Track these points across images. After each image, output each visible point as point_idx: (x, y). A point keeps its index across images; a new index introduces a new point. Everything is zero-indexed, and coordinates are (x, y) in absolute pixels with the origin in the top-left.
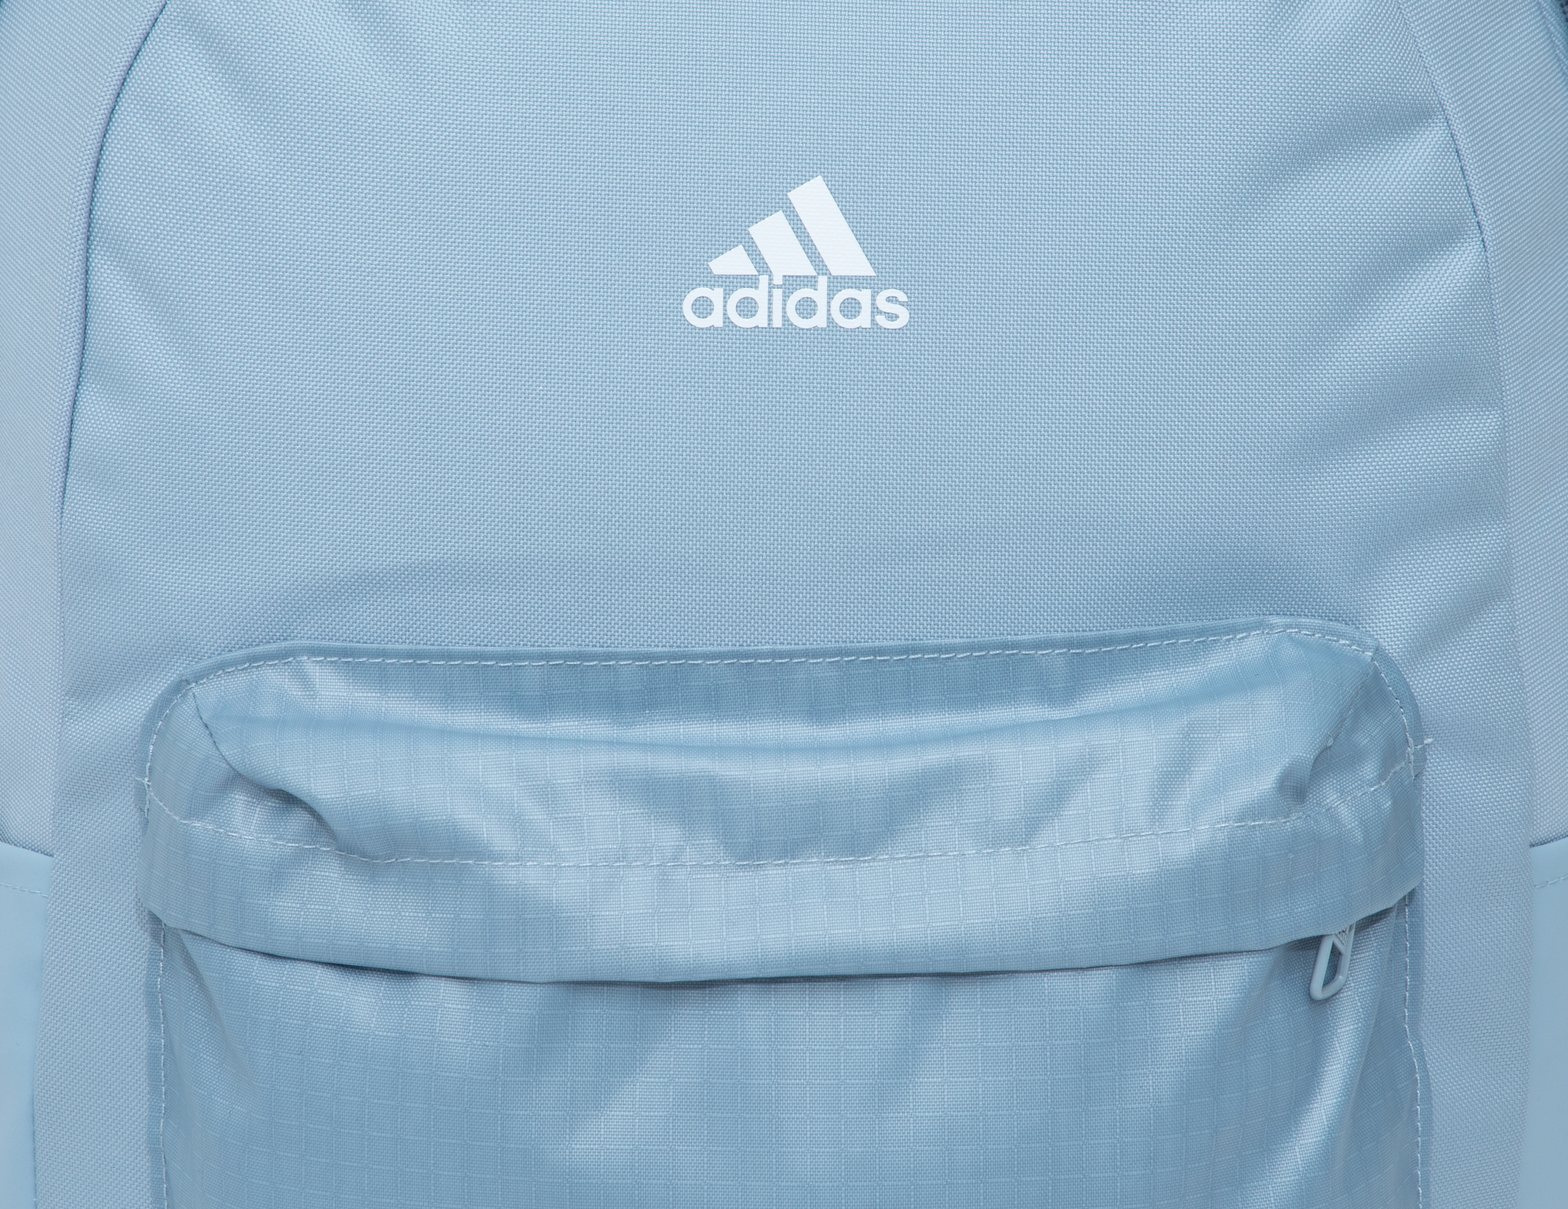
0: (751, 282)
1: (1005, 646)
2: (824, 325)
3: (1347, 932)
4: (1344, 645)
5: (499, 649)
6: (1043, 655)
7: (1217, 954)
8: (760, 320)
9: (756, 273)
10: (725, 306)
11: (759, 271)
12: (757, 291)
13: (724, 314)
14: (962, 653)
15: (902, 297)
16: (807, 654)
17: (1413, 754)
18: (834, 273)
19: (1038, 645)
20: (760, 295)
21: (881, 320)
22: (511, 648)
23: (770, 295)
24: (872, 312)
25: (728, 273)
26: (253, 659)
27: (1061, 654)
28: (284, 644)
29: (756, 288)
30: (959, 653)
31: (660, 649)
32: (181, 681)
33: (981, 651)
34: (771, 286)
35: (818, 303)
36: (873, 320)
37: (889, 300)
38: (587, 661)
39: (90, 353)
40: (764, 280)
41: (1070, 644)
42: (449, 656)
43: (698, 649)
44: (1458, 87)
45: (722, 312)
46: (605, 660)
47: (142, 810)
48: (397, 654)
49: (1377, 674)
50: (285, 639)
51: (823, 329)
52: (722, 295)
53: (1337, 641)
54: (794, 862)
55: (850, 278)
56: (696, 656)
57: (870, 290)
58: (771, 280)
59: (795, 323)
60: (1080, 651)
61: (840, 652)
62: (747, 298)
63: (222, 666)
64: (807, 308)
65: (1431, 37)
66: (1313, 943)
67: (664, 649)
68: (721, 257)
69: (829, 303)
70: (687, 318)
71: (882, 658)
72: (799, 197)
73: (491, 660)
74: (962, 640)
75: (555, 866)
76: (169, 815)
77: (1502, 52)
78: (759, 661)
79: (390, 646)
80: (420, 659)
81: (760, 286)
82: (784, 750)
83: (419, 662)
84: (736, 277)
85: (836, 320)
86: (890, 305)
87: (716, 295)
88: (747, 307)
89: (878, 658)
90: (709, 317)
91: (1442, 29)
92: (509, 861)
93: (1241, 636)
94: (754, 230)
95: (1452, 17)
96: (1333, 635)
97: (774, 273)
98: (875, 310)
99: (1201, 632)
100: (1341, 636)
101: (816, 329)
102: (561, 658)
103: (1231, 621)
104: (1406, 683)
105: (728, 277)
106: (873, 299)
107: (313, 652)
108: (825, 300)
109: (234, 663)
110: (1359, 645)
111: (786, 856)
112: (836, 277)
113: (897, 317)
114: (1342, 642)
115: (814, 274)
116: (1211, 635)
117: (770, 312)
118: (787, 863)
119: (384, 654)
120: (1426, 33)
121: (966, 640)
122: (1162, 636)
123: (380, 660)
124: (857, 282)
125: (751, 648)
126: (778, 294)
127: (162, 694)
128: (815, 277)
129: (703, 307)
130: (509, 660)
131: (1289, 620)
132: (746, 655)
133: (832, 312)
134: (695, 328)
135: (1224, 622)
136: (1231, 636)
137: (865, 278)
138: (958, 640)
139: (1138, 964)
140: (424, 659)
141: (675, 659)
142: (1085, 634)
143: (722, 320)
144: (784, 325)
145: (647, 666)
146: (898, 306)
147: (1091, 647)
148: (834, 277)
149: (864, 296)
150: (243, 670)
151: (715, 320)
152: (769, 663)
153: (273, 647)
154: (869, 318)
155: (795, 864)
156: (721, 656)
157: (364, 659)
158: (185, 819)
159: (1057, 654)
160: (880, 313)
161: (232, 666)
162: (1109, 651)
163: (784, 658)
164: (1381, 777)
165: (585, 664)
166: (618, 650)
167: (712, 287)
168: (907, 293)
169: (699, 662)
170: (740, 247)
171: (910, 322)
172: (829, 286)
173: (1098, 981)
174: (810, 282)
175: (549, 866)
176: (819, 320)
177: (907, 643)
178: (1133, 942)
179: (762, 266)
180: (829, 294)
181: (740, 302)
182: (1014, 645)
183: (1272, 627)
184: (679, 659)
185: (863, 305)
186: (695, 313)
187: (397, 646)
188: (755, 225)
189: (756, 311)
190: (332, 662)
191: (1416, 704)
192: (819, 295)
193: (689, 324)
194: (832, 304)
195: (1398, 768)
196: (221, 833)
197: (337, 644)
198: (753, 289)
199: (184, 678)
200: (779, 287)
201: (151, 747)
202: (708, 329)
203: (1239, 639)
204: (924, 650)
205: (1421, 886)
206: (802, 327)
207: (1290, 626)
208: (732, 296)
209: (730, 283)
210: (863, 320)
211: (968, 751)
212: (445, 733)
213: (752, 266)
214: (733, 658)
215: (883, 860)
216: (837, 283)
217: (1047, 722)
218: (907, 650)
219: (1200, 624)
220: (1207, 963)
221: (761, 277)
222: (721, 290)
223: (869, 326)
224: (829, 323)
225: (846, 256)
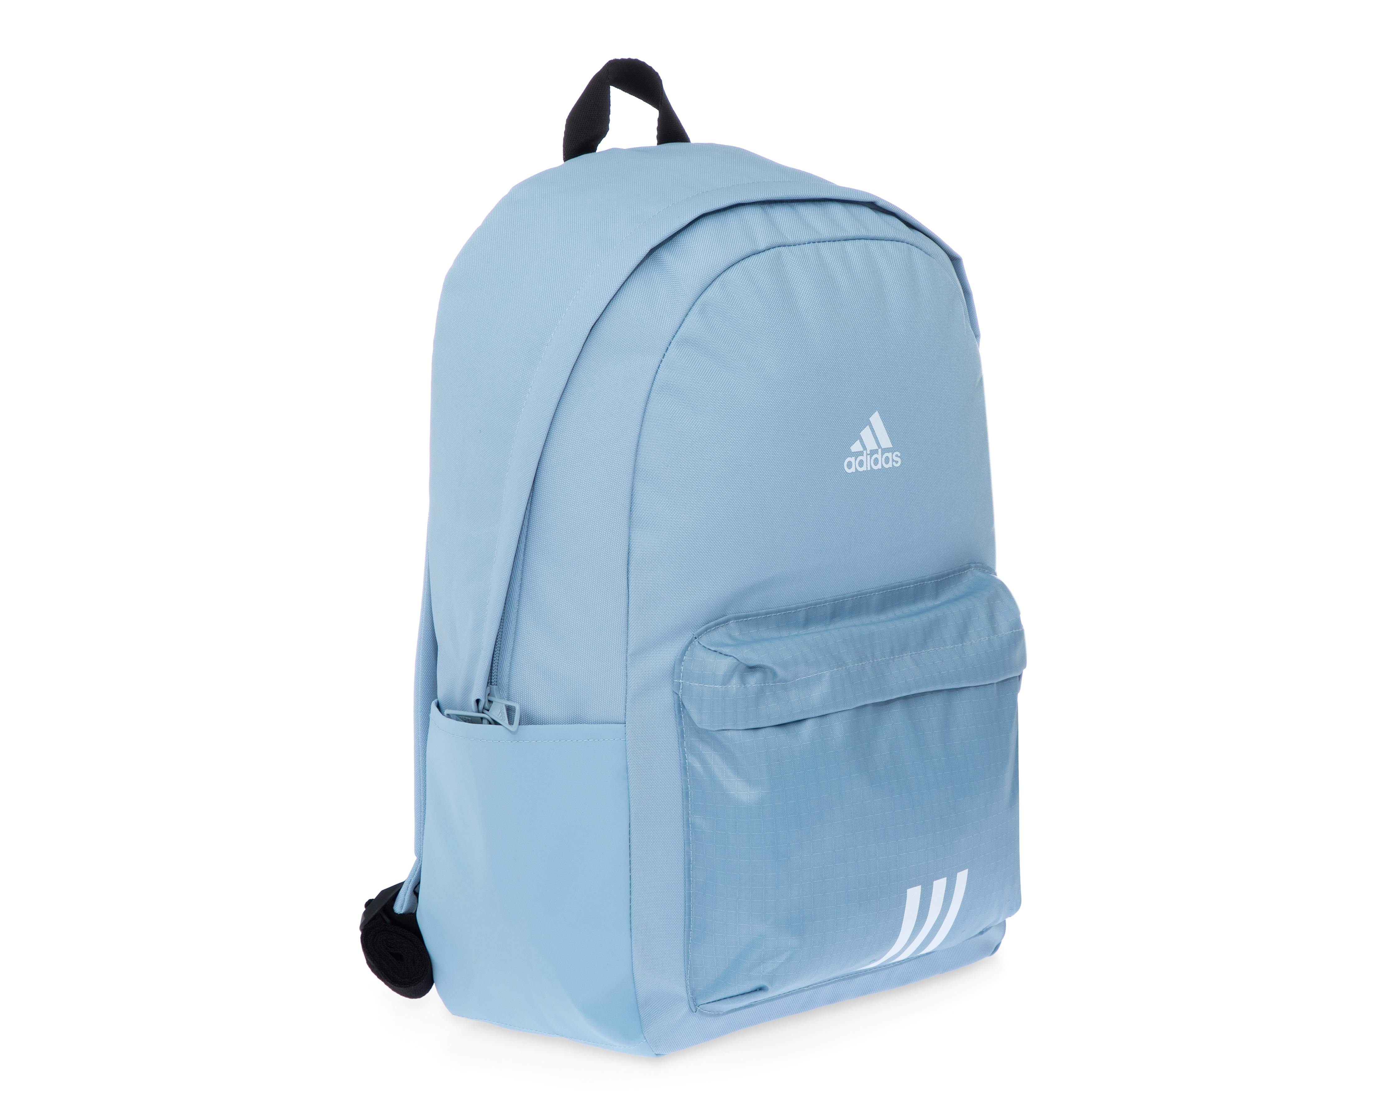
0: (861, 454)
2: (880, 468)
5: (793, 605)
6: (930, 583)
8: (865, 468)
10: (855, 464)
11: (863, 449)
13: (855, 467)
16: (875, 591)
18: (882, 447)
19: (929, 580)
20: (864, 458)
21: (894, 464)
23: (867, 458)
24: (892, 461)
25: (855, 451)
26: (717, 625)
27: (933, 582)
28: (726, 617)
30: (911, 585)
32: (693, 638)
33: (916, 584)
34: (867, 455)
35: (879, 459)
37: (896, 456)
41: (935, 578)
43: (848, 595)
48: (762, 614)
51: (879, 470)
52: (854, 460)
55: (886, 449)
57: (891, 454)
58: (867, 452)
59: (873, 468)
61: (883, 590)
62: (861, 460)
63: (706, 630)
64: (876, 462)
68: (853, 445)
70: (846, 469)
72: (873, 419)
74: (913, 581)
84: (857, 452)
86: (896, 458)
88: (861, 463)
90: (851, 469)
93: (966, 571)
94: (862, 434)
97: (867, 449)
102: (811, 605)
106: (892, 456)
107: (736, 618)
108: (881, 458)
113: (898, 462)
115: (878, 448)
116: (961, 572)
117: (867, 465)
119: (758, 615)
122: (952, 573)
124: (888, 451)
126: (869, 456)
128: (878, 450)
129: (850, 465)
133: (882, 463)
134: (848, 473)
137: (890, 449)
143: (855, 469)
144: (870, 469)
145: (834, 603)
146: (898, 458)
148: (883, 449)
150: (714, 630)
151: (853, 469)
153: (723, 619)
154: (891, 464)
157: (752, 618)
160: (894, 461)
161: (710, 629)
162: (943, 580)
167: (852, 457)
168: (900, 454)
170: (858, 441)
171: (901, 464)
172: (881, 453)
174: (877, 452)
176: (879, 466)
177: (900, 583)
179: (864, 447)
180: (881, 456)
181: (859, 462)
182: (924, 581)
183: (972, 568)
184: (843, 599)
185: (890, 459)
186: (848, 467)
187: (762, 611)
188: (862, 432)
189: (863, 465)
190: (741, 621)
192: (879, 456)
197: (743, 613)
201: (682, 667)
202: (852, 473)
206: (875, 469)
207: (976, 567)
208: (857, 460)
209: (856, 455)
210: (889, 465)
213: (861, 448)
216: (885, 451)
221: (864, 452)
222: (854, 458)
223: (892, 466)
224: (882, 466)
225: (886, 442)
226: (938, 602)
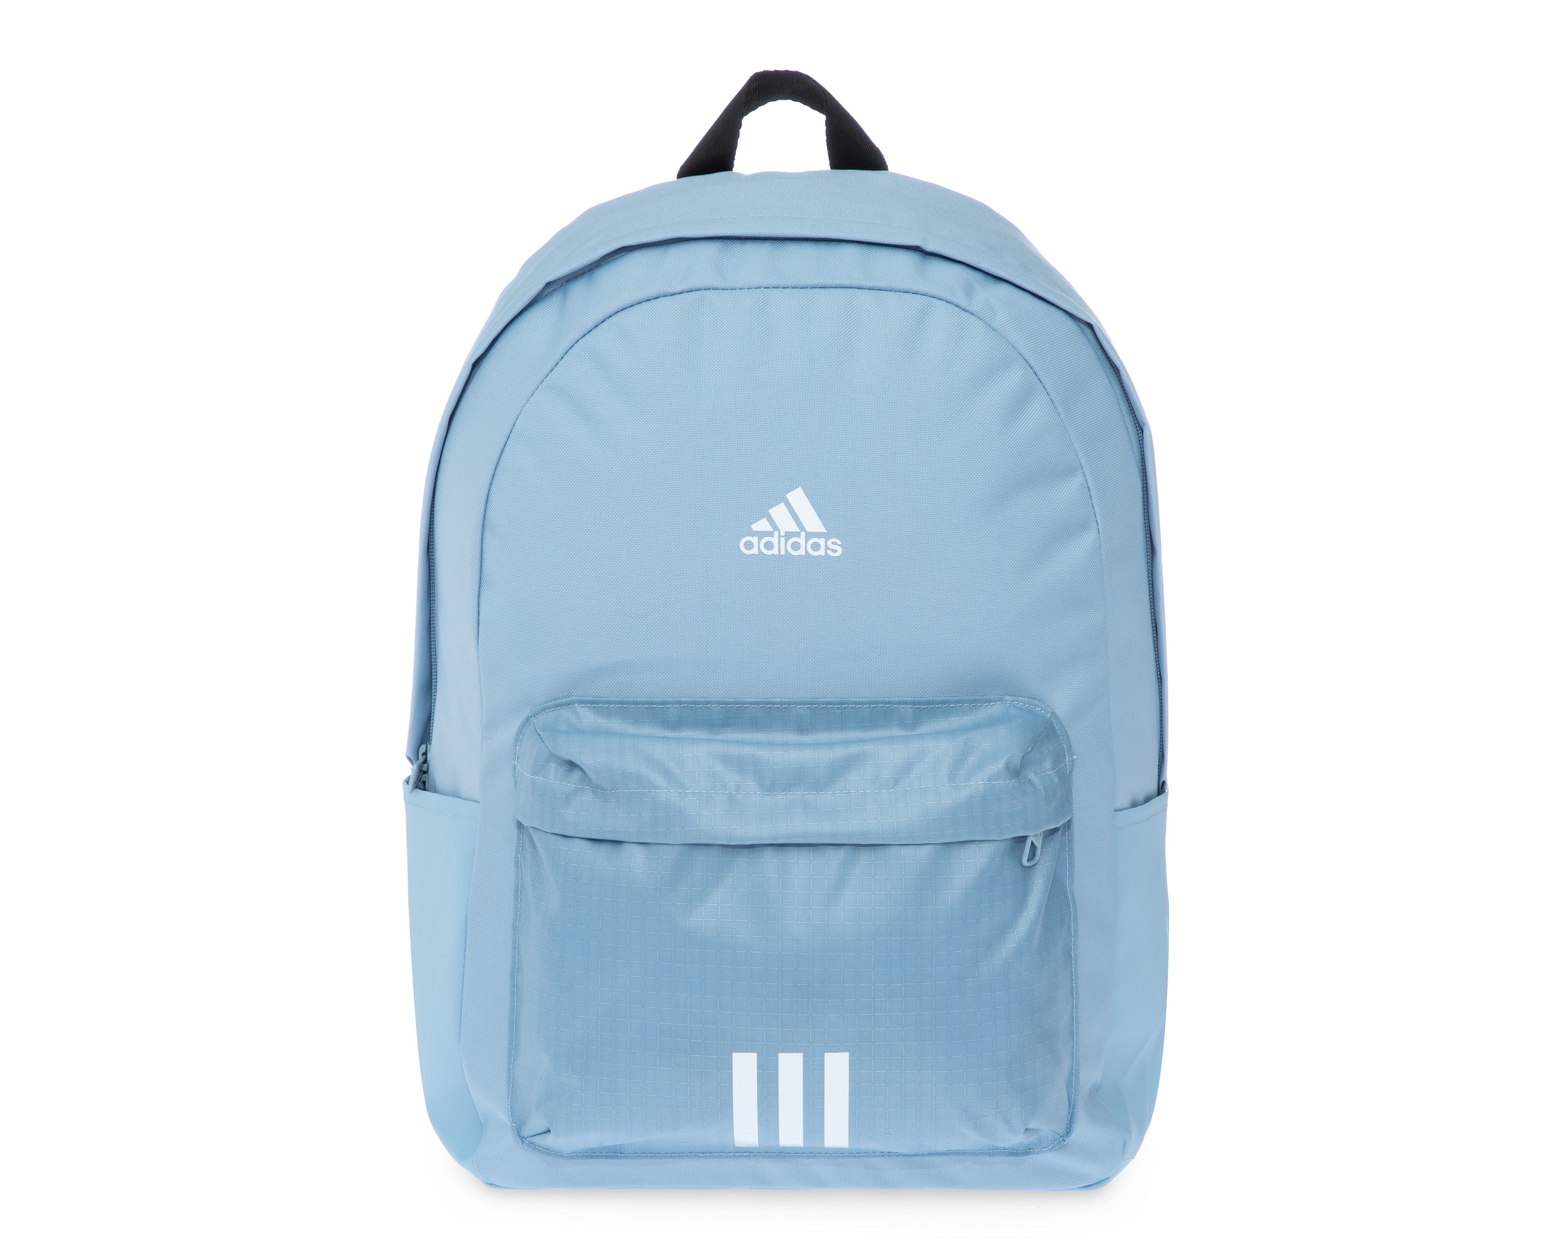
0: (770, 534)
1: (885, 703)
2: (804, 554)
3: (1039, 837)
4: (1038, 710)
5: (659, 700)
6: (902, 707)
7: (979, 841)
8: (775, 551)
9: (773, 530)
10: (759, 545)
11: (774, 529)
12: (773, 538)
13: (759, 549)
14: (866, 705)
15: (839, 542)
16: (796, 703)
17: (1068, 762)
18: (808, 531)
19: (900, 703)
20: (774, 540)
21: (829, 552)
22: (664, 699)
23: (779, 540)
24: (826, 549)
25: (760, 530)
26: (556, 706)
27: (910, 707)
28: (568, 699)
29: (773, 537)
30: (864, 705)
31: (730, 700)
32: (529, 717)
33: (875, 704)
34: (780, 536)
35: (801, 544)
36: (826, 552)
37: (833, 543)
38: (698, 705)
39: (484, 573)
40: (776, 533)
41: (914, 703)
42: (637, 703)
43: (748, 700)
44: (1089, 458)
45: (757, 548)
46: (706, 704)
47: (515, 777)
48: (615, 703)
49: (1052, 724)
50: (569, 697)
51: (803, 556)
52: (757, 540)
53: (1035, 708)
54: (790, 793)
55: (815, 533)
56: (747, 703)
57: (824, 539)
58: (779, 533)
59: (791, 553)
60: (919, 706)
61: (811, 703)
62: (769, 541)
63: (544, 709)
64: (796, 546)
65: (1077, 435)
66: (1023, 839)
67: (732, 700)
68: (757, 523)
69: (806, 544)
70: (742, 550)
71: (830, 706)
72: (790, 496)
73: (655, 705)
74: (866, 699)
75: (683, 792)
76: (525, 775)
77: (1110, 444)
78: (775, 706)
79: (611, 699)
80: (625, 705)
81: (775, 536)
82: (785, 745)
83: (624, 706)
84: (764, 532)
85: (809, 552)
86: (833, 545)
87: (755, 540)
88: (769, 545)
89: (828, 706)
90: (752, 550)
91: (1082, 432)
92: (662, 790)
93: (992, 704)
94: (771, 511)
95: (1087, 427)
96: (1033, 706)
97: (781, 530)
98: (827, 548)
99: (974, 701)
100: (1037, 706)
101: (800, 555)
102: (686, 703)
103: (988, 697)
104: (1066, 730)
105: (760, 532)
106: (826, 542)
107: (581, 702)
108: (804, 543)
109: (549, 708)
110: (1044, 711)
111: (786, 791)
112: (809, 533)
113: (837, 551)
114: (1037, 709)
115: (799, 531)
116: (978, 703)
117: (779, 548)
118: (787, 794)
119: (609, 703)
120: (1074, 433)
121: (868, 699)
122: (956, 702)
123: (608, 705)
124: (818, 535)
125: (771, 700)
126: (783, 540)
127: (522, 723)
128: (799, 532)
129: (749, 545)
130: (663, 705)
131: (1014, 698)
132: (769, 703)
133: (807, 548)
134: (746, 555)
135: (985, 697)
136: (988, 704)
137: (822, 533)
138: (864, 699)
139: (944, 843)
140: (626, 704)
141: (737, 704)
142: (921, 699)
143: (758, 551)
144: (786, 554)
145: (725, 707)
146: (837, 546)
147: (924, 705)
148: (808, 533)
149: (822, 541)
150: (553, 711)
151: (755, 551)
152: (780, 707)
153: (564, 700)
154: (824, 551)
155: (790, 794)
156: (755, 703)
157: (601, 705)
158: (532, 775)
159: (909, 707)
160: (829, 549)
161: (548, 709)
162: (932, 707)
163: (786, 705)
164: (1053, 768)
165: (697, 706)
166: (712, 700)
167: (753, 536)
168: (841, 541)
169: (748, 706)
170: (765, 518)
171: (842, 553)
172: (806, 537)
173: (926, 851)
174: (798, 535)
175: (680, 792)
176: (802, 552)
177: (841, 700)
178: (941, 833)
179: (775, 527)
180: (806, 540)
181: (765, 543)
182: (889, 703)
183: (1006, 701)
184: (740, 704)
185: (821, 545)
186: (745, 548)
187: (615, 699)
188: (771, 509)
189: (773, 547)
190: (588, 707)
191: (1069, 740)
192: (802, 540)
193: (743, 553)
194: (807, 544)
195: (1061, 766)
196: (546, 781)
197: (590, 698)
198: (771, 538)
199: (530, 715)
200: (783, 537)
201: (518, 748)
202: (752, 555)
203: (992, 705)
204: (848, 703)
205: (1072, 817)
206: (794, 555)
207: (1014, 701)
208: (762, 540)
209: (761, 535)
210: (821, 552)
211: (868, 747)
212: (635, 736)
213: (771, 527)
214: (763, 704)
215: (830, 793)
216: (809, 536)
217: (903, 736)
218: (841, 703)
219: (973, 697)
220: (974, 845)
221: (775, 532)
222: (757, 538)
223: (824, 555)
224: (806, 553)
225: (813, 523)
226: (914, 733)
